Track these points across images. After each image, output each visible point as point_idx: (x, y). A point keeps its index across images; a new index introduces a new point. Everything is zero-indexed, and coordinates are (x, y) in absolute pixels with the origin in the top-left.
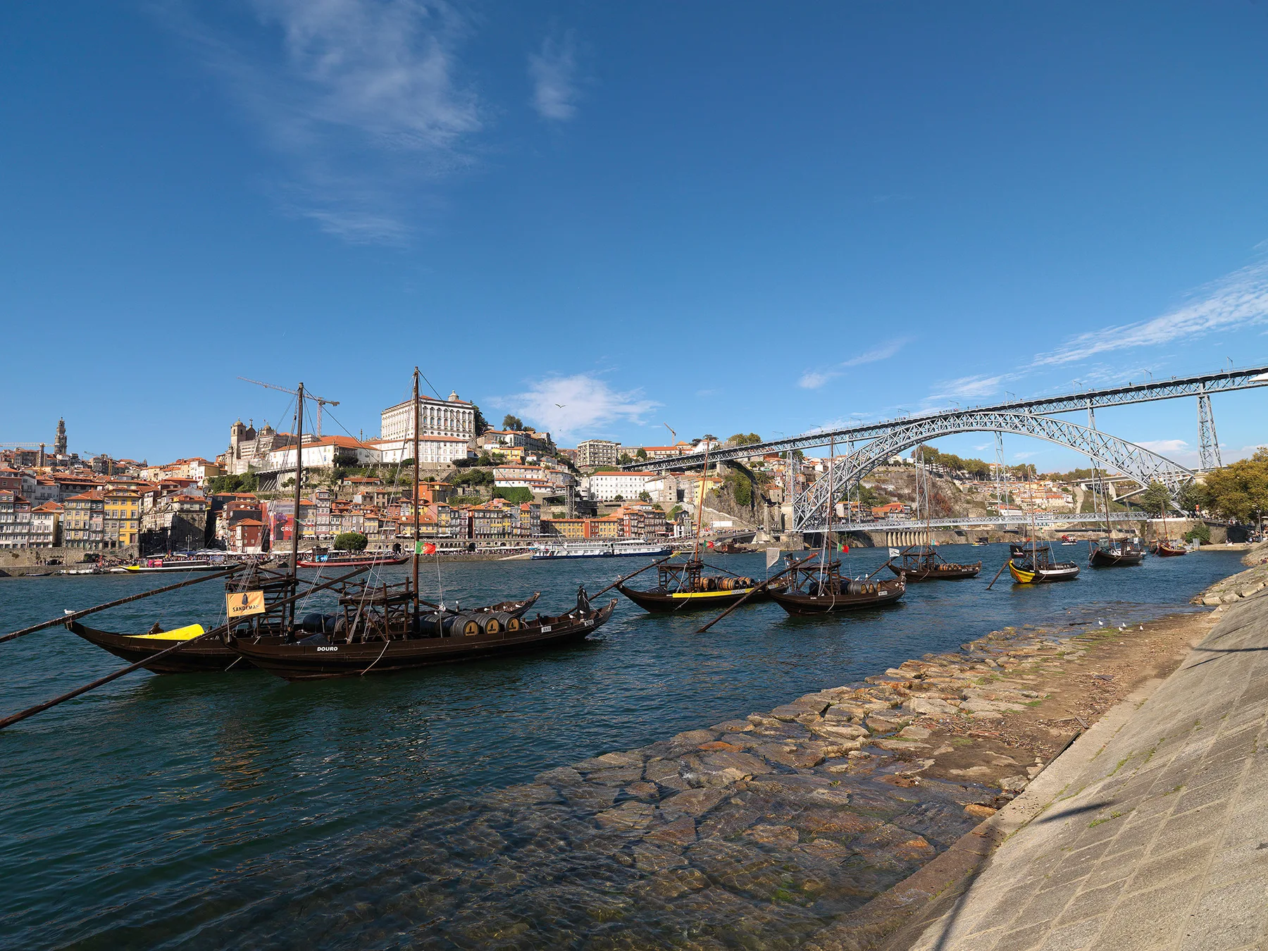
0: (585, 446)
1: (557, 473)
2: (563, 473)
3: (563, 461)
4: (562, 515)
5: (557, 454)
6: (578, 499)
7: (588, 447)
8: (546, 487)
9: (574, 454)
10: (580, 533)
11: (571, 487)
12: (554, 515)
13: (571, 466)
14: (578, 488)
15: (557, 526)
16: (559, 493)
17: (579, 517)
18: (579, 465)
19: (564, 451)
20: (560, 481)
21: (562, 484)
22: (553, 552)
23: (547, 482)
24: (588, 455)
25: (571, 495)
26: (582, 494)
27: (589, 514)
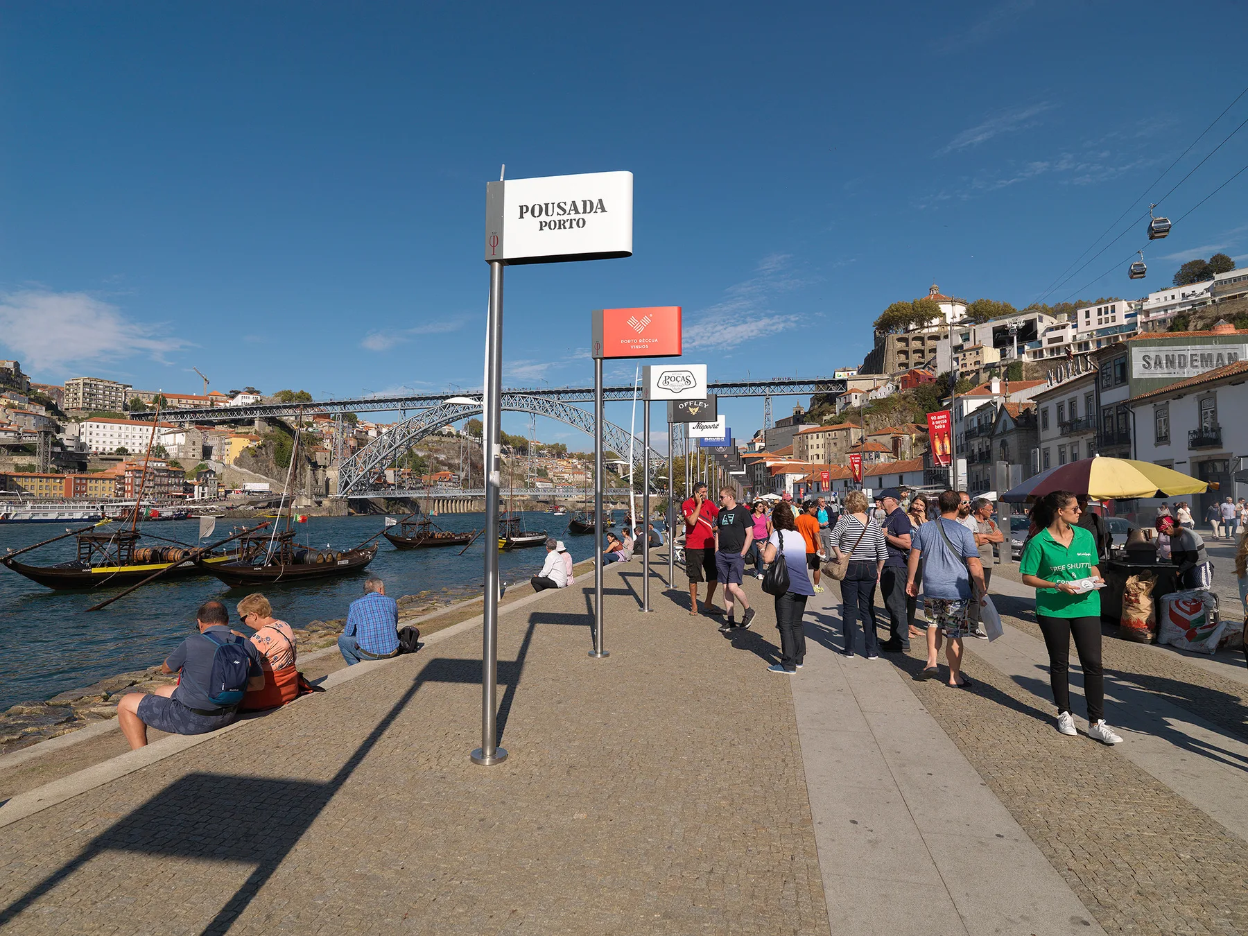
0: (77, 384)
1: (26, 415)
2: (36, 415)
3: (38, 400)
4: (31, 468)
5: (29, 390)
6: (58, 450)
7: (81, 386)
8: (6, 431)
9: (60, 393)
10: (58, 492)
11: (46, 434)
12: (17, 468)
13: (51, 407)
14: (59, 436)
15: (21, 482)
16: (27, 440)
17: (57, 472)
18: (66, 406)
19: (44, 387)
20: (30, 423)
21: (33, 429)
22: (7, 515)
23: (9, 425)
24: (80, 395)
25: (46, 443)
26: (66, 443)
27: (74, 468)
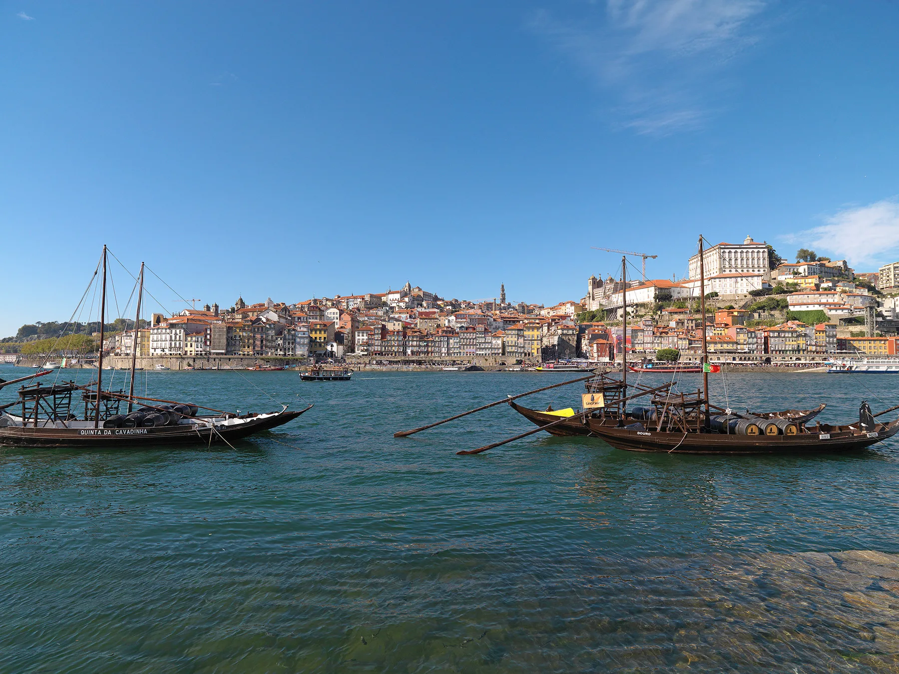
0: (889, 269)
1: (855, 296)
2: (861, 296)
3: (862, 285)
4: (862, 334)
5: (854, 279)
6: (880, 319)
7: (892, 270)
8: (843, 309)
9: (876, 277)
10: (883, 351)
11: (871, 308)
12: (852, 334)
13: (871, 289)
14: (879, 309)
15: (856, 344)
16: (857, 314)
17: (881, 336)
18: (881, 287)
19: (863, 275)
20: (858, 302)
21: (861, 306)
22: (851, 367)
23: (844, 305)
24: (892, 276)
25: (871, 315)
26: (885, 314)
27: (894, 332)
